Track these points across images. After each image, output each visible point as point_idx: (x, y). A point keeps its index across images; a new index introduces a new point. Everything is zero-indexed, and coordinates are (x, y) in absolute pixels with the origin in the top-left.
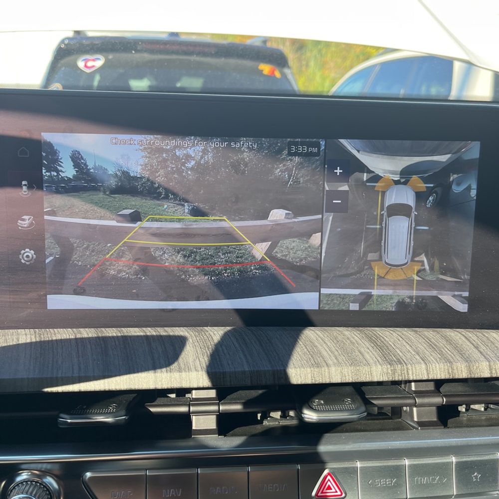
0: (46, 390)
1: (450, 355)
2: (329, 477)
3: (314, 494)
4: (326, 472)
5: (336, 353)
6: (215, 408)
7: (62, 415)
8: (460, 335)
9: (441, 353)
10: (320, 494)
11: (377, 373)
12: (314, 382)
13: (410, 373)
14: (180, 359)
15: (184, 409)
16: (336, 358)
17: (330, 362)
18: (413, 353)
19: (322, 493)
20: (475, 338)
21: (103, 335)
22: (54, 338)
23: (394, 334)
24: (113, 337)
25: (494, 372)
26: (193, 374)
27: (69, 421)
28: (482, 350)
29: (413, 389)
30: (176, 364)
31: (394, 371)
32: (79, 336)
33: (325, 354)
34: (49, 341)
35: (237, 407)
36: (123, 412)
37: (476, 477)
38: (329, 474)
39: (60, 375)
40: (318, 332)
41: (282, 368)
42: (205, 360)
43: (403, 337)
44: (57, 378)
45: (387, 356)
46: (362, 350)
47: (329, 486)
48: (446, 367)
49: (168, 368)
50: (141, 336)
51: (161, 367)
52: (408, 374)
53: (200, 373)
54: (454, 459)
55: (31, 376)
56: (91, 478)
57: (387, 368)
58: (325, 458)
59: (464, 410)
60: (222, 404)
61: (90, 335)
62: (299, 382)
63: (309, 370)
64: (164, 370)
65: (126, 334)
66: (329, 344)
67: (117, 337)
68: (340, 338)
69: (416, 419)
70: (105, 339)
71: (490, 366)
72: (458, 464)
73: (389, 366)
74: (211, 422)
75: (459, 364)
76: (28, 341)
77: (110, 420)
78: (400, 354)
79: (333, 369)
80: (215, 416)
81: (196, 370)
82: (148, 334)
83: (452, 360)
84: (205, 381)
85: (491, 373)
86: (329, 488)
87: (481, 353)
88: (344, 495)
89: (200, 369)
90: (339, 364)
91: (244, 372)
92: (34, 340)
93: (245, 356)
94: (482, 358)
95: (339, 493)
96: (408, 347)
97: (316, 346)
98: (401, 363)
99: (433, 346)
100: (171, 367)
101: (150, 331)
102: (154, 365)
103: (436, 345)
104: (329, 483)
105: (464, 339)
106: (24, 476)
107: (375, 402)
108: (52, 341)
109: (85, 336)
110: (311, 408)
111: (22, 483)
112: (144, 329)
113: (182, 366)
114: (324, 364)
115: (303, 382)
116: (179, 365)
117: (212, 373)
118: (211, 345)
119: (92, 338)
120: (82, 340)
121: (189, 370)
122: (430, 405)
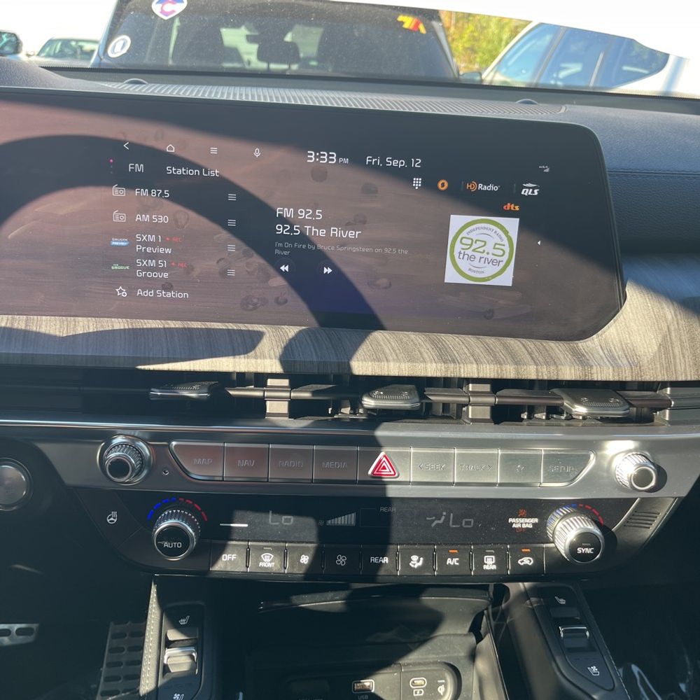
0: (139, 367)
1: (503, 359)
2: (384, 459)
3: (370, 472)
4: (382, 454)
5: (398, 351)
6: (287, 394)
7: (152, 389)
8: (519, 343)
9: (495, 357)
10: (375, 473)
11: (432, 369)
12: (374, 374)
13: (462, 370)
14: (257, 349)
15: (259, 394)
16: (397, 355)
17: (390, 358)
18: (469, 355)
19: (378, 471)
20: (532, 346)
21: (189, 326)
22: (145, 327)
23: (457, 339)
24: (198, 329)
25: (540, 374)
26: (268, 362)
27: (159, 394)
28: (534, 356)
29: (470, 389)
30: (253, 352)
31: (447, 369)
32: (166, 326)
33: (387, 351)
34: (140, 329)
35: (307, 395)
36: (206, 390)
37: (520, 469)
38: (385, 456)
39: (151, 356)
40: (385, 334)
41: (347, 361)
42: (279, 351)
43: (464, 342)
44: (149, 358)
45: (444, 356)
46: (423, 350)
47: (384, 467)
48: (496, 368)
49: (246, 355)
50: (223, 329)
51: (240, 354)
52: (460, 372)
53: (274, 360)
54: (500, 452)
55: (127, 355)
56: (176, 446)
57: (441, 366)
58: (382, 442)
59: (525, 417)
60: (294, 391)
61: (177, 326)
62: (361, 374)
63: (370, 363)
64: (242, 356)
65: (210, 327)
66: (393, 344)
67: (202, 329)
68: (405, 340)
69: (470, 417)
70: (190, 330)
71: (537, 369)
72: (502, 455)
73: (443, 364)
74: (283, 407)
75: (508, 367)
76: (122, 328)
77: (194, 395)
78: (457, 355)
79: (392, 364)
80: (287, 402)
81: (270, 358)
82: (230, 328)
83: (503, 362)
84: (277, 368)
85: (538, 375)
86: (384, 468)
87: (532, 358)
88: (397, 475)
89: (274, 357)
90: (398, 360)
91: (312, 362)
92: (127, 327)
93: (315, 350)
94: (532, 362)
95: (393, 473)
96: (465, 350)
97: (381, 345)
98: (454, 362)
99: (489, 351)
100: (249, 354)
101: (231, 326)
102: (233, 353)
103: (492, 350)
104: (384, 464)
105: (521, 346)
106: (119, 440)
107: (430, 397)
108: (143, 329)
109: (173, 326)
110: (370, 397)
111: (118, 446)
112: (227, 324)
113: (258, 354)
114: (385, 359)
115: (364, 374)
116: (256, 353)
117: (283, 360)
118: (286, 340)
119: (179, 328)
120: (170, 329)
121: (265, 357)
122: (484, 404)
